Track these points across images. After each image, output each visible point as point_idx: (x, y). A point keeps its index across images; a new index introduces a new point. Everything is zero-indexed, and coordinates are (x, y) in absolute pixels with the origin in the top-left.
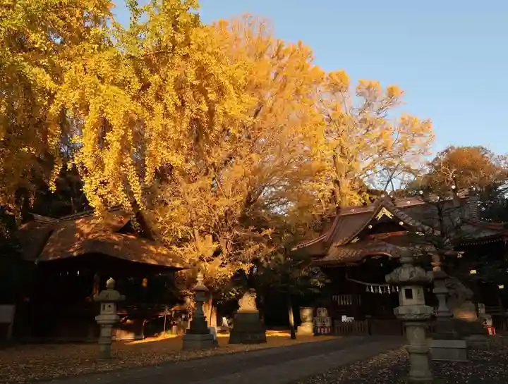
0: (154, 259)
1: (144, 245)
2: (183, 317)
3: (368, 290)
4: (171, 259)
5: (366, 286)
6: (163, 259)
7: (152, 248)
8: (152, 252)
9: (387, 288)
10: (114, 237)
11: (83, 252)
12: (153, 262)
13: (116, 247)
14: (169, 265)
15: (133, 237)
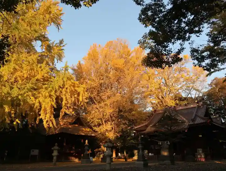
0: (84, 133)
1: (81, 128)
2: (99, 153)
3: (159, 144)
4: (90, 133)
5: (158, 142)
6: (87, 133)
7: (83, 129)
8: (83, 130)
9: (168, 142)
10: (70, 126)
11: (59, 132)
12: (83, 134)
13: (70, 130)
14: (89, 135)
15: (77, 125)
